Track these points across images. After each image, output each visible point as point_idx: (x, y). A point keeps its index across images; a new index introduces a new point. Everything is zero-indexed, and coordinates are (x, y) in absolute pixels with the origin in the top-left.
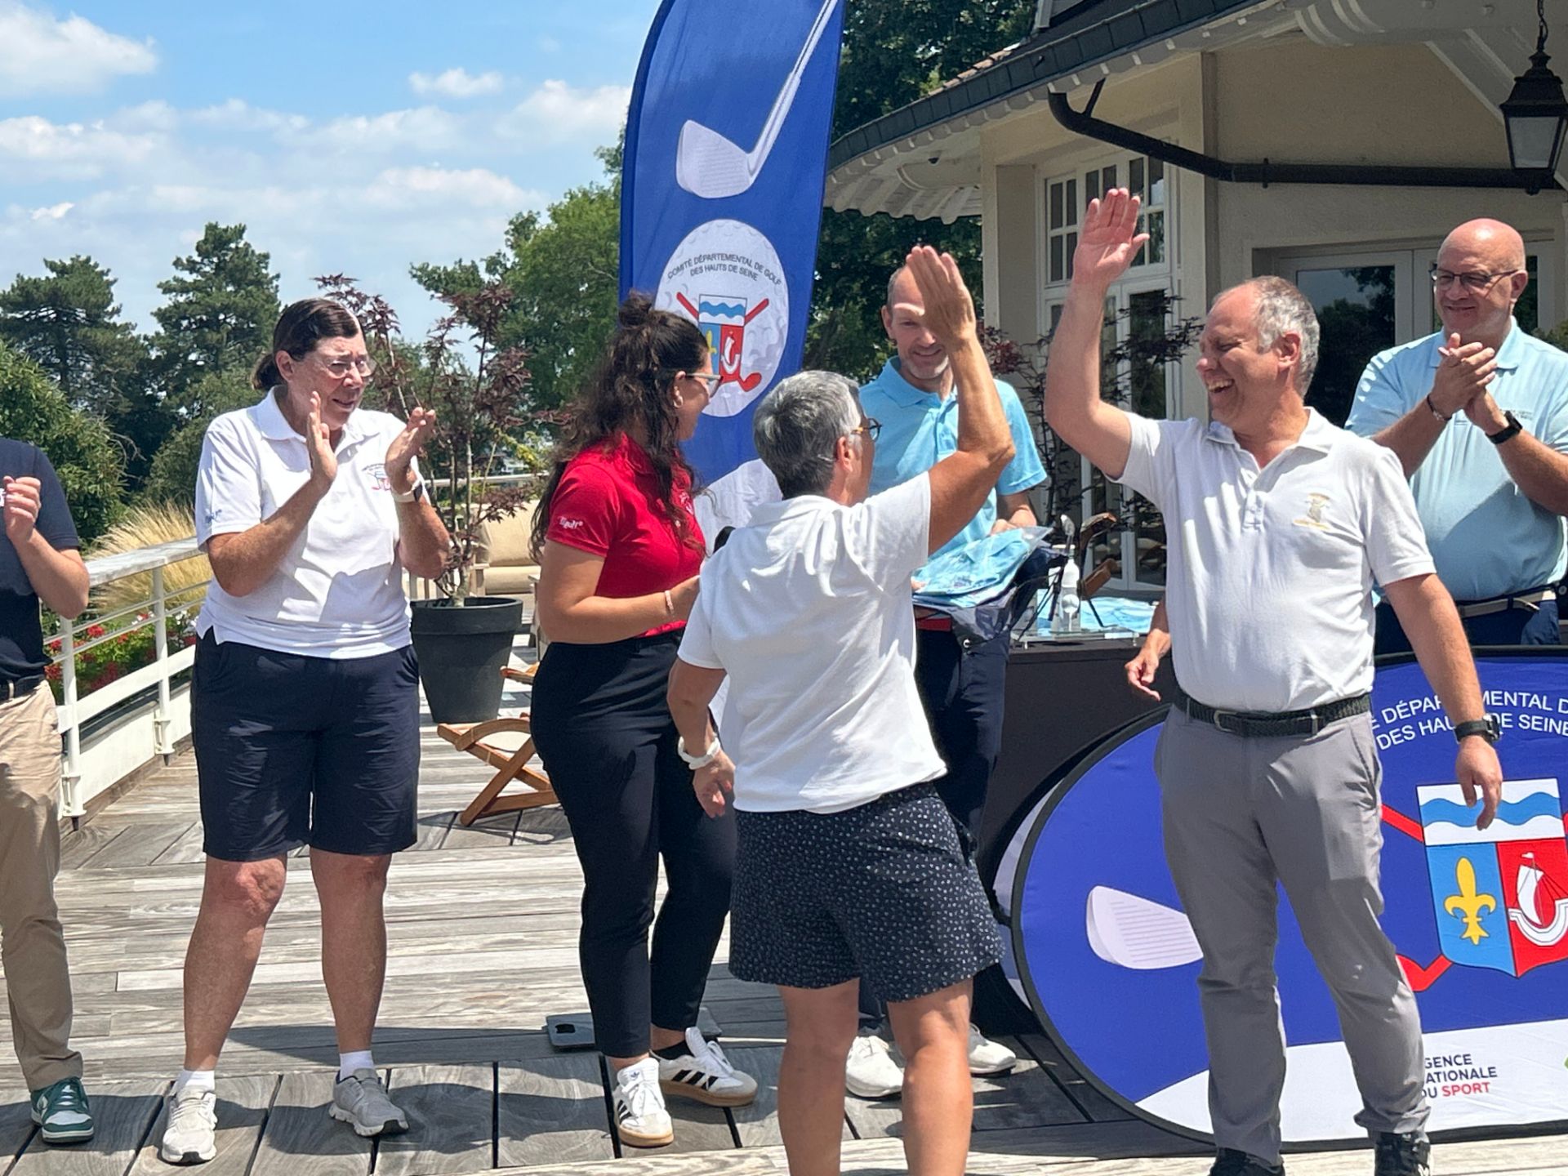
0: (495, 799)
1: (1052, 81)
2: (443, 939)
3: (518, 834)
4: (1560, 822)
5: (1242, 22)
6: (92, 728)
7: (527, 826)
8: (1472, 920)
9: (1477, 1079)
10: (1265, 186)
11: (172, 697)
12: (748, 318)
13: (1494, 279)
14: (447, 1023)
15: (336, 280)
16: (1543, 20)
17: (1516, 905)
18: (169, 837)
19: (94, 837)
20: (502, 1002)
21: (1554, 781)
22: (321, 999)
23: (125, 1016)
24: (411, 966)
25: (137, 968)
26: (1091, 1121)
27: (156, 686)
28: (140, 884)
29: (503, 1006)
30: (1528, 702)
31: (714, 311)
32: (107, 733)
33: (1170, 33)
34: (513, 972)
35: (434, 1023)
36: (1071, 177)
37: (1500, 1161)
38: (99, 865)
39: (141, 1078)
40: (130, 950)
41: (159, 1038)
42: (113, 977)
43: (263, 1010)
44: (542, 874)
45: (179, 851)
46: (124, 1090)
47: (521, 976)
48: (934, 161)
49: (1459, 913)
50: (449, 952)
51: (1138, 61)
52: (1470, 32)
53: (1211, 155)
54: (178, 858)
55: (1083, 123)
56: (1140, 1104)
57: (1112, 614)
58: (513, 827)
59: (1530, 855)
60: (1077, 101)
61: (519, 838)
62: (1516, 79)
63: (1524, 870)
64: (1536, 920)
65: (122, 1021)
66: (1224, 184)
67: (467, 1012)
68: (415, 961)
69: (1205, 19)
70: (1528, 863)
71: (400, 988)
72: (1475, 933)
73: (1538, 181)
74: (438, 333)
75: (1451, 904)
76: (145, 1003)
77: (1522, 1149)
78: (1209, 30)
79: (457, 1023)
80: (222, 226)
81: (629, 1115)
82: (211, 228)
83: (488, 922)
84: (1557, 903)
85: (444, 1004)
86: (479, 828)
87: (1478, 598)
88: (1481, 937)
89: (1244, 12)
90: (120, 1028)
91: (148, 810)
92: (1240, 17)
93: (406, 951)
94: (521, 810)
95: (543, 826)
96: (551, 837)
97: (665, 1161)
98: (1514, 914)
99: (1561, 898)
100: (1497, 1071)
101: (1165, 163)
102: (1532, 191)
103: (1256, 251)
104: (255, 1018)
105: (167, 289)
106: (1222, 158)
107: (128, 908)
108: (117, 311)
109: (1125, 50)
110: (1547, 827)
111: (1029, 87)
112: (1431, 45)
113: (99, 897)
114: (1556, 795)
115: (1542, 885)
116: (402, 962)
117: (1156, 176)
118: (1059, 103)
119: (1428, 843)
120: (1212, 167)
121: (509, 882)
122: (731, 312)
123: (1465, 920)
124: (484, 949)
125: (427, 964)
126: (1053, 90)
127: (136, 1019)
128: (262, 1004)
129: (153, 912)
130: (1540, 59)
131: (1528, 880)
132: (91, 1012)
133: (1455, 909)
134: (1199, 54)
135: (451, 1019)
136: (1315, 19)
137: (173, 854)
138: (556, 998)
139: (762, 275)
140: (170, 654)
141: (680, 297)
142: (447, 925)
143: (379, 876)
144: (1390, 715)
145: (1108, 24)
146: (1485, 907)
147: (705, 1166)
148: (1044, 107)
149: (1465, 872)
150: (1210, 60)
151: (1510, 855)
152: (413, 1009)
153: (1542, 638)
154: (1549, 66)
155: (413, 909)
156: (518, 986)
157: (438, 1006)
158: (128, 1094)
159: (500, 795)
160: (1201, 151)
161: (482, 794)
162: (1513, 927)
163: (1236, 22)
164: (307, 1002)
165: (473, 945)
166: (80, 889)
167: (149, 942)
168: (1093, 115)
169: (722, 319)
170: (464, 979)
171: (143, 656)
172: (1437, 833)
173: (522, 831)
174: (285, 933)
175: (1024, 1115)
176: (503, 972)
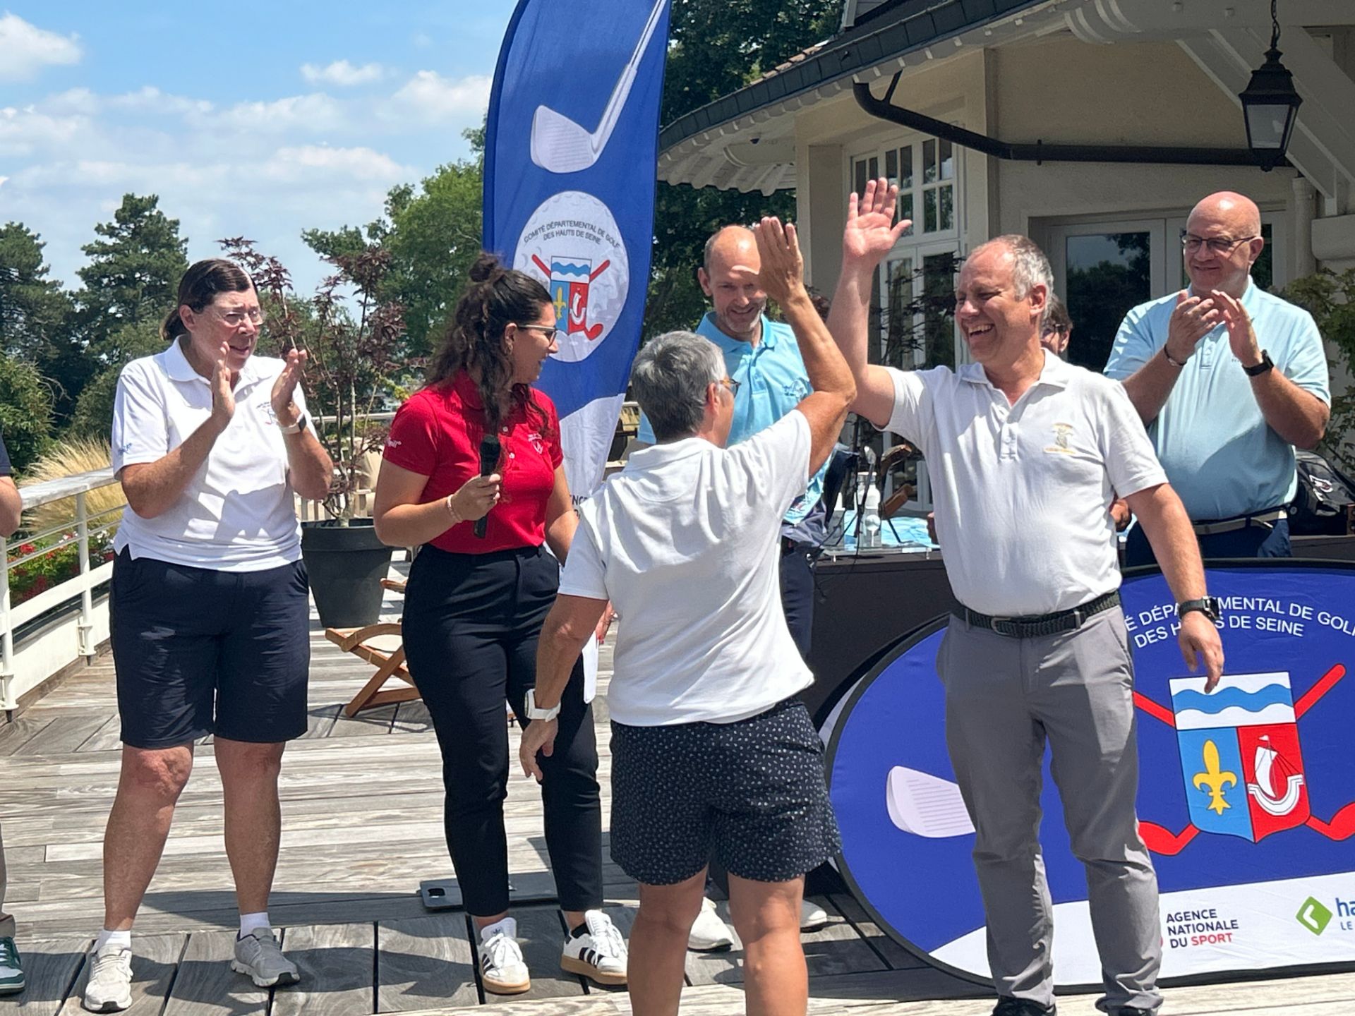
0: (376, 693)
1: (856, 73)
2: (330, 815)
3: (396, 723)
4: (1292, 710)
5: (1019, 22)
6: (23, 633)
7: (404, 717)
8: (1217, 793)
9: (1220, 930)
10: (1039, 164)
11: (94, 605)
12: (593, 277)
13: (1236, 244)
14: (335, 888)
15: (237, 242)
16: (1275, 22)
17: (1254, 781)
18: (92, 728)
19: (26, 729)
20: (381, 869)
21: (1286, 674)
22: (224, 868)
23: (52, 884)
24: (303, 839)
25: (63, 841)
26: (891, 969)
27: (80, 596)
28: (65, 768)
29: (383, 873)
30: (1263, 607)
31: (564, 270)
32: (37, 637)
33: (957, 32)
34: (391, 843)
35: (322, 888)
36: (873, 155)
37: (1241, 1001)
38: (29, 752)
39: (66, 937)
40: (56, 826)
41: (82, 903)
42: (42, 850)
43: (173, 877)
44: (416, 758)
45: (100, 739)
46: (50, 948)
47: (399, 847)
48: (755, 141)
49: (1205, 788)
50: (335, 826)
51: (930, 56)
52: (1214, 32)
53: (992, 137)
54: (99, 746)
55: (883, 109)
56: (934, 954)
57: (909, 531)
58: (392, 718)
59: (1265, 738)
60: (878, 90)
61: (397, 727)
62: (1253, 72)
63: (1260, 751)
64: (1271, 793)
65: (50, 888)
66: (1003, 162)
67: (351, 878)
68: (306, 834)
69: (988, 19)
70: (1264, 744)
71: (293, 858)
72: (1219, 804)
73: (1272, 159)
74: (326, 290)
75: (1198, 780)
76: (71, 873)
77: (1260, 991)
78: (990, 29)
79: (343, 888)
80: (138, 196)
81: (492, 967)
82: (128, 199)
83: (370, 800)
84: (1289, 779)
85: (332, 871)
86: (362, 719)
87: (1221, 517)
88: (1224, 808)
89: (1020, 15)
90: (48, 894)
91: (72, 704)
92: (1017, 18)
93: (298, 826)
94: (398, 703)
95: (416, 717)
96: (425, 726)
97: (523, 1007)
98: (1253, 789)
99: (1292, 775)
100: (1239, 923)
101: (954, 145)
102: (1266, 168)
103: (1031, 218)
104: (167, 885)
105: (89, 251)
106: (1003, 139)
107: (56, 789)
108: (46, 270)
109: (919, 46)
110: (1282, 713)
111: (837, 77)
112: (1180, 42)
113: (30, 780)
114: (1288, 686)
115: (1276, 763)
116: (295, 834)
117: (946, 155)
118: (862, 92)
119: (1178, 728)
120: (993, 147)
121: (388, 765)
122: (578, 272)
123: (1211, 794)
124: (367, 823)
125: (316, 837)
126: (857, 80)
127: (63, 886)
128: (172, 872)
129: (77, 793)
130: (1274, 55)
131: (1264, 759)
132: (22, 881)
133: (1202, 784)
134: (982, 50)
135: (337, 884)
136: (1082, 21)
137: (95, 742)
138: (429, 866)
139: (603, 239)
140: (92, 568)
141: (535, 258)
142: (334, 803)
143: (274, 761)
144: (1146, 618)
145: (904, 24)
146: (1228, 783)
147: (558, 1011)
148: (850, 94)
149: (1210, 753)
150: (992, 55)
151: (1248, 738)
152: (304, 876)
153: (1276, 552)
154: (1281, 61)
155: (305, 789)
156: (396, 855)
157: (325, 874)
158: (54, 952)
159: (381, 690)
160: (985, 134)
161: (364, 689)
162: (1251, 799)
163: (1014, 22)
164: (211, 870)
165: (356, 820)
166: (13, 773)
167: (74, 819)
168: (892, 102)
169: (570, 277)
170: (347, 849)
171: (69, 570)
172: (1187, 719)
173: (399, 721)
174: (192, 811)
175: (832, 963)
176: (381, 844)
